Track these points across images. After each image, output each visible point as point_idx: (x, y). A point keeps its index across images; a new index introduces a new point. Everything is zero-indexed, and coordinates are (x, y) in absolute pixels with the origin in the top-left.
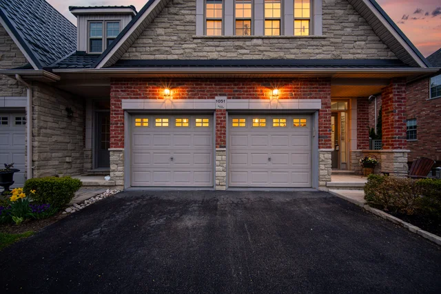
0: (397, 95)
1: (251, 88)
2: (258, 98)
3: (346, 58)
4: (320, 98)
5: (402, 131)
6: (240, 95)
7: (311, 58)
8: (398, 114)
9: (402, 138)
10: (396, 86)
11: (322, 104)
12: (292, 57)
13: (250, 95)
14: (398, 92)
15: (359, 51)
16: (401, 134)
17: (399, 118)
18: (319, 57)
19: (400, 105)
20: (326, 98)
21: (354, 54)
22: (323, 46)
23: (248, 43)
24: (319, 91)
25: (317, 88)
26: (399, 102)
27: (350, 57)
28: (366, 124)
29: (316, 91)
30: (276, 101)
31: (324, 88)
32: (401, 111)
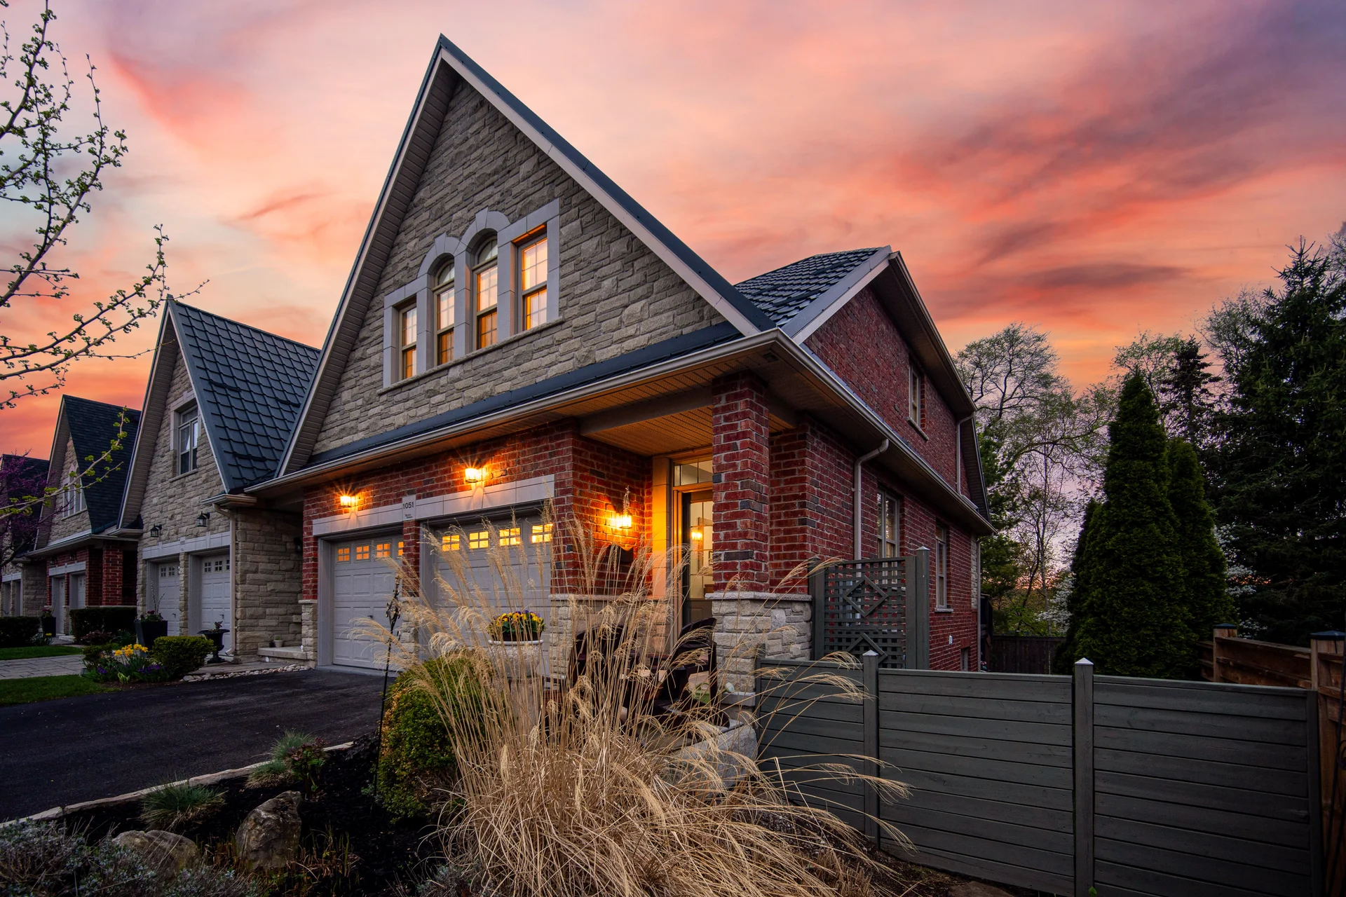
0: (724, 428)
1: (446, 472)
2: (455, 491)
3: (604, 357)
4: (552, 471)
5: (734, 535)
6: (432, 488)
7: (539, 380)
8: (726, 487)
9: (737, 556)
10: (723, 403)
11: (556, 485)
12: (506, 387)
13: (445, 485)
14: (727, 419)
15: (631, 331)
16: (734, 546)
17: (727, 497)
18: (552, 372)
19: (733, 457)
20: (563, 469)
21: (622, 340)
22: (559, 343)
23: (443, 381)
24: (551, 455)
25: (546, 448)
26: (728, 448)
27: (614, 351)
28: (795, 514)
29: (545, 456)
30: (482, 491)
31: (559, 445)
32: (736, 476)
